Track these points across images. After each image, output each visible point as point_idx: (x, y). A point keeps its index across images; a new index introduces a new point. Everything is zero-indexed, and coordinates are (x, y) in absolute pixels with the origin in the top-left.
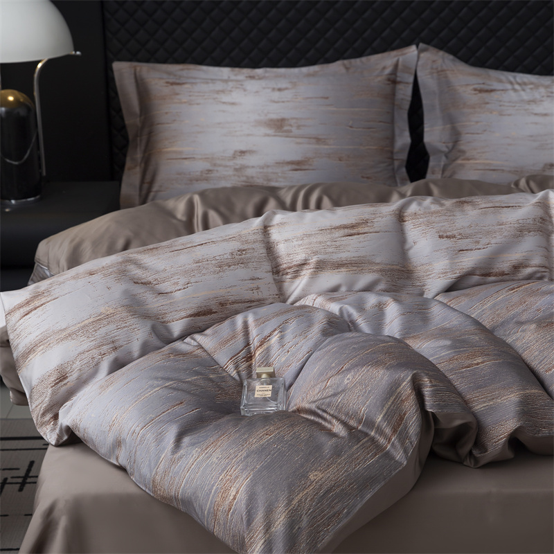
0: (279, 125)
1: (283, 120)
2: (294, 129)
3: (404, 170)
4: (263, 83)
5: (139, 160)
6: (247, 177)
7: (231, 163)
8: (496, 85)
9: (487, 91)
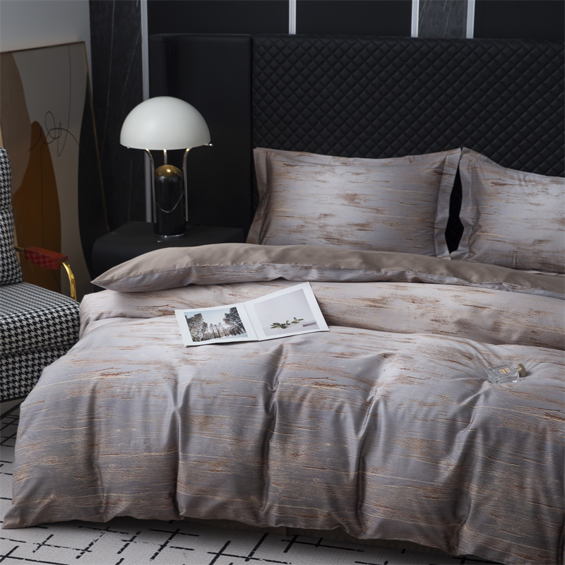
0: (352, 198)
1: (355, 195)
2: (362, 202)
3: (444, 236)
4: (348, 168)
5: (262, 215)
6: (328, 233)
7: (317, 222)
8: (508, 181)
9: (501, 185)
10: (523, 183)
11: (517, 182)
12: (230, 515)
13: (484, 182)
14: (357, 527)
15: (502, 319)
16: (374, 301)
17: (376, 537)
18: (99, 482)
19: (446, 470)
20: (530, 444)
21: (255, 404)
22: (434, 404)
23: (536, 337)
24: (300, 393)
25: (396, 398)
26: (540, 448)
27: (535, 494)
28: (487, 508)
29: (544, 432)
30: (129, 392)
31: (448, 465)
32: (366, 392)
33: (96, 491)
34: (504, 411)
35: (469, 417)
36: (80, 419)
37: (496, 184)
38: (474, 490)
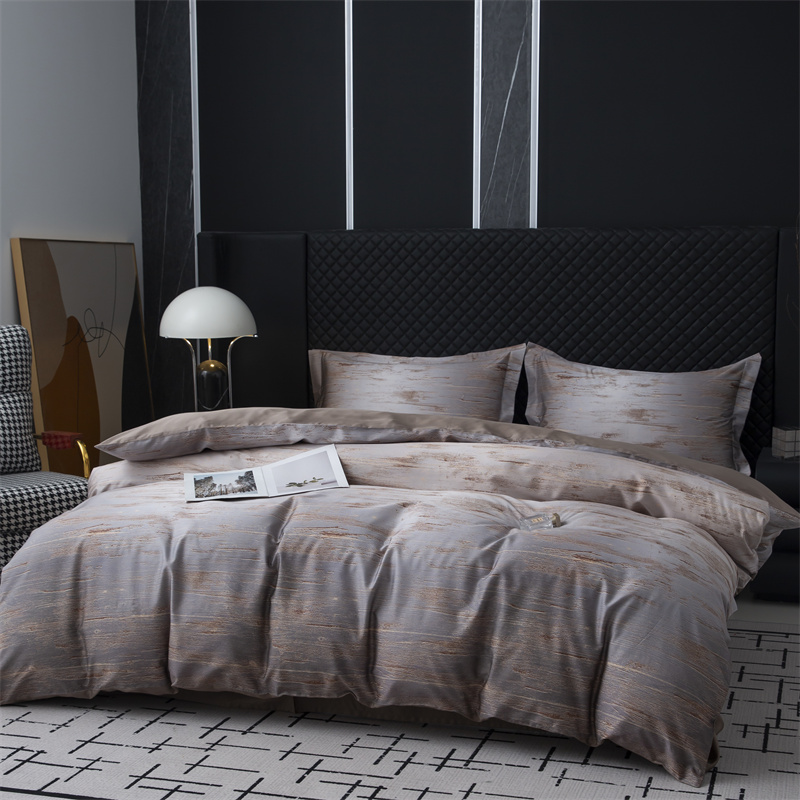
0: (410, 396)
1: (414, 392)
2: (420, 399)
4: (406, 366)
8: (575, 374)
9: (567, 377)
10: (590, 375)
11: (584, 375)
12: (227, 685)
13: (549, 376)
14: (368, 694)
15: (542, 475)
16: (403, 460)
17: (389, 703)
18: (84, 652)
19: (465, 621)
20: (558, 589)
21: (255, 557)
22: (453, 550)
23: (578, 493)
24: (306, 543)
25: (411, 545)
26: (569, 592)
27: (563, 643)
28: (511, 663)
29: (573, 574)
30: (118, 549)
31: (467, 616)
32: (380, 541)
33: (79, 663)
34: (529, 554)
35: (492, 563)
36: (64, 581)
37: (562, 377)
38: (496, 643)
